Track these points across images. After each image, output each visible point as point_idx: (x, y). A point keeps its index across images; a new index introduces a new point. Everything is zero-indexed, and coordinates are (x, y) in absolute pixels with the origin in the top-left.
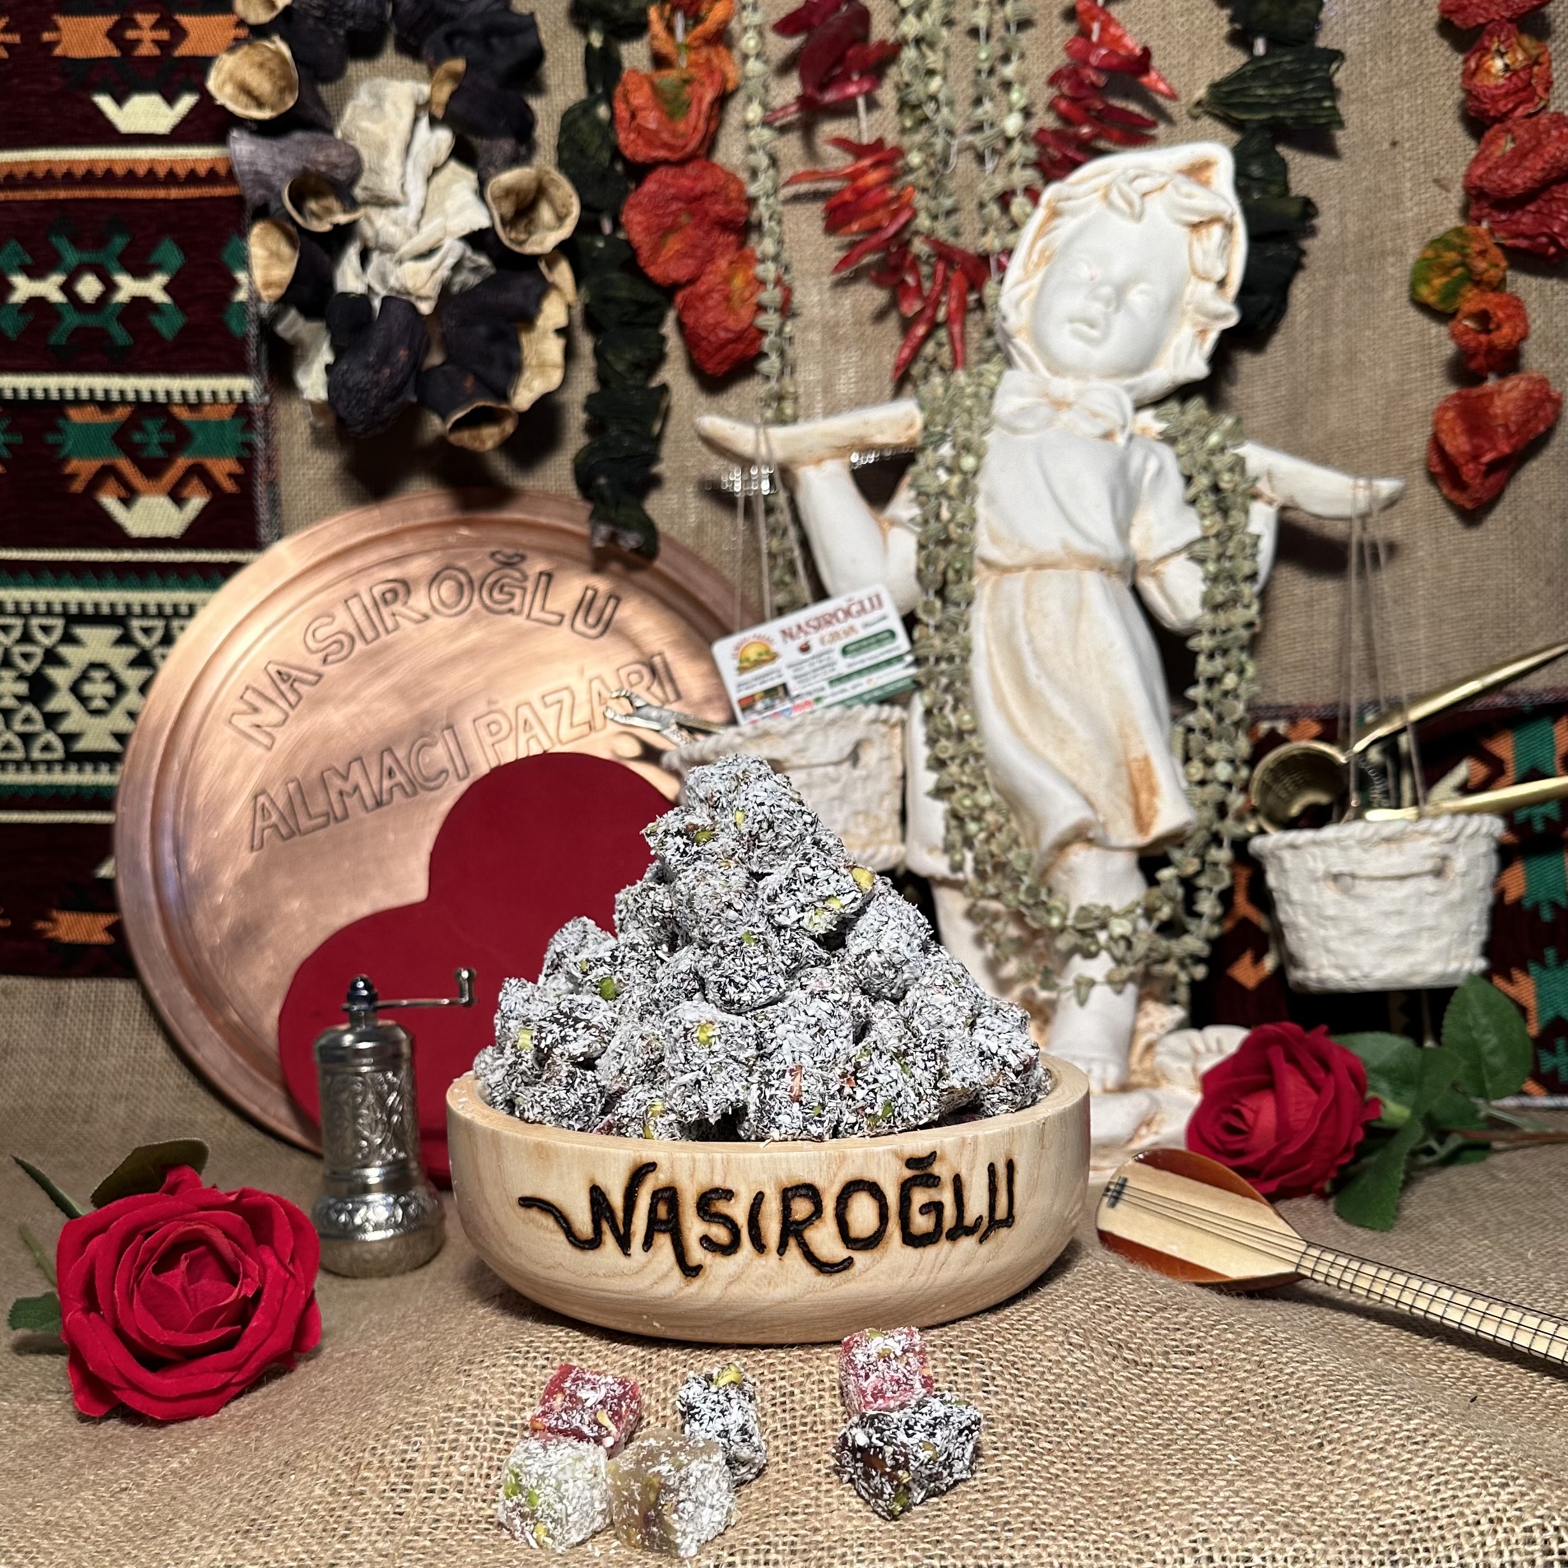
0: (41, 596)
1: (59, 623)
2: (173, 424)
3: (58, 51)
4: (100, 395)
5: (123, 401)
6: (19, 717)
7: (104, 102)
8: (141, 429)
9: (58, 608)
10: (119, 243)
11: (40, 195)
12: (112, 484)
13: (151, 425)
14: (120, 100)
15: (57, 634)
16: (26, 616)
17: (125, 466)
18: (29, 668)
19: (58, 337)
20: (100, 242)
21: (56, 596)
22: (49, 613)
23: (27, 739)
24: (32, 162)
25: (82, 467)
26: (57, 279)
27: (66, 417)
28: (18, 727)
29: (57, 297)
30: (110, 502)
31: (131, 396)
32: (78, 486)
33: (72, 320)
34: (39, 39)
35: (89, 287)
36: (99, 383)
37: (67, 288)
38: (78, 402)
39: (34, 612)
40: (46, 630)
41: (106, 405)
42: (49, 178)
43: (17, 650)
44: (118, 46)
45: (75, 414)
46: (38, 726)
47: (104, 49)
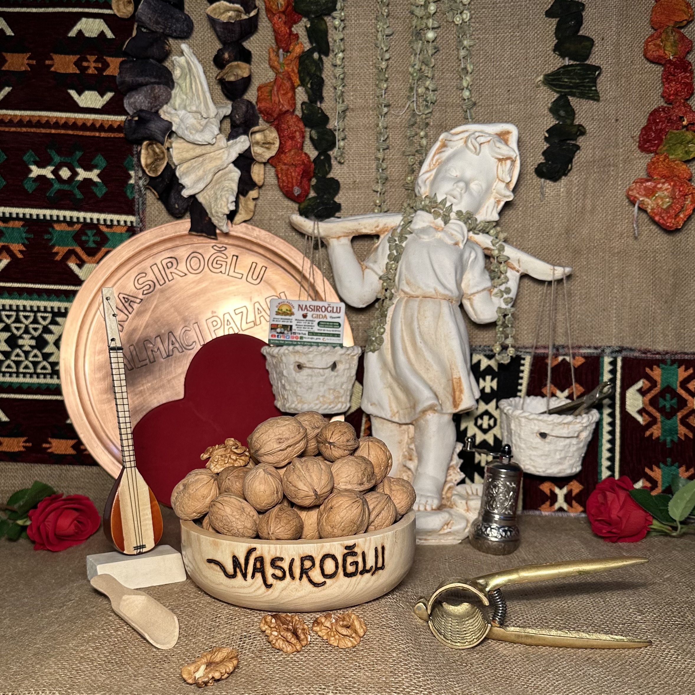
0: (42, 304)
1: (50, 315)
2: (100, 233)
3: (52, 69)
4: (68, 219)
5: (78, 222)
6: (32, 354)
7: (73, 93)
8: (86, 235)
9: (49, 309)
10: (79, 154)
11: (43, 131)
12: (73, 257)
13: (89, 233)
14: (80, 93)
15: (49, 320)
16: (35, 312)
17: (79, 250)
18: (36, 334)
19: (51, 193)
20: (70, 154)
21: (49, 304)
22: (45, 311)
23: (35, 364)
24: (39, 116)
25: (60, 250)
26: (51, 168)
27: (53, 228)
28: (31, 359)
29: (51, 176)
30: (73, 266)
31: (82, 220)
32: (58, 258)
33: (57, 186)
34: (44, 63)
35: (65, 173)
36: (68, 214)
37: (55, 172)
38: (58, 221)
39: (39, 311)
40: (44, 318)
41: (71, 223)
42: (47, 124)
43: (31, 326)
44: (79, 69)
45: (57, 227)
46: (40, 359)
47: (73, 69)
